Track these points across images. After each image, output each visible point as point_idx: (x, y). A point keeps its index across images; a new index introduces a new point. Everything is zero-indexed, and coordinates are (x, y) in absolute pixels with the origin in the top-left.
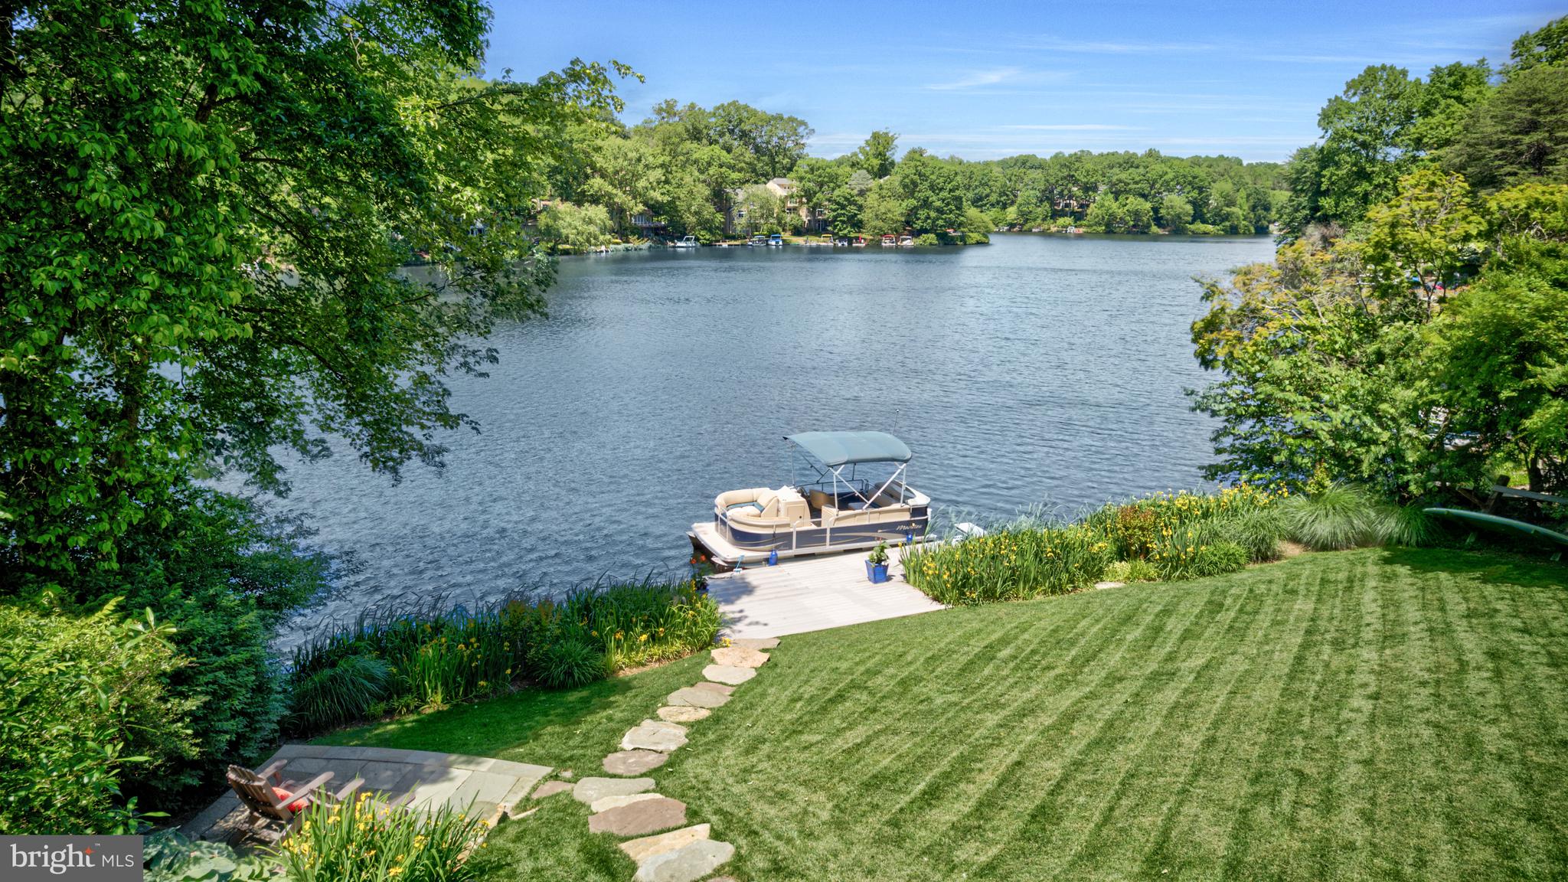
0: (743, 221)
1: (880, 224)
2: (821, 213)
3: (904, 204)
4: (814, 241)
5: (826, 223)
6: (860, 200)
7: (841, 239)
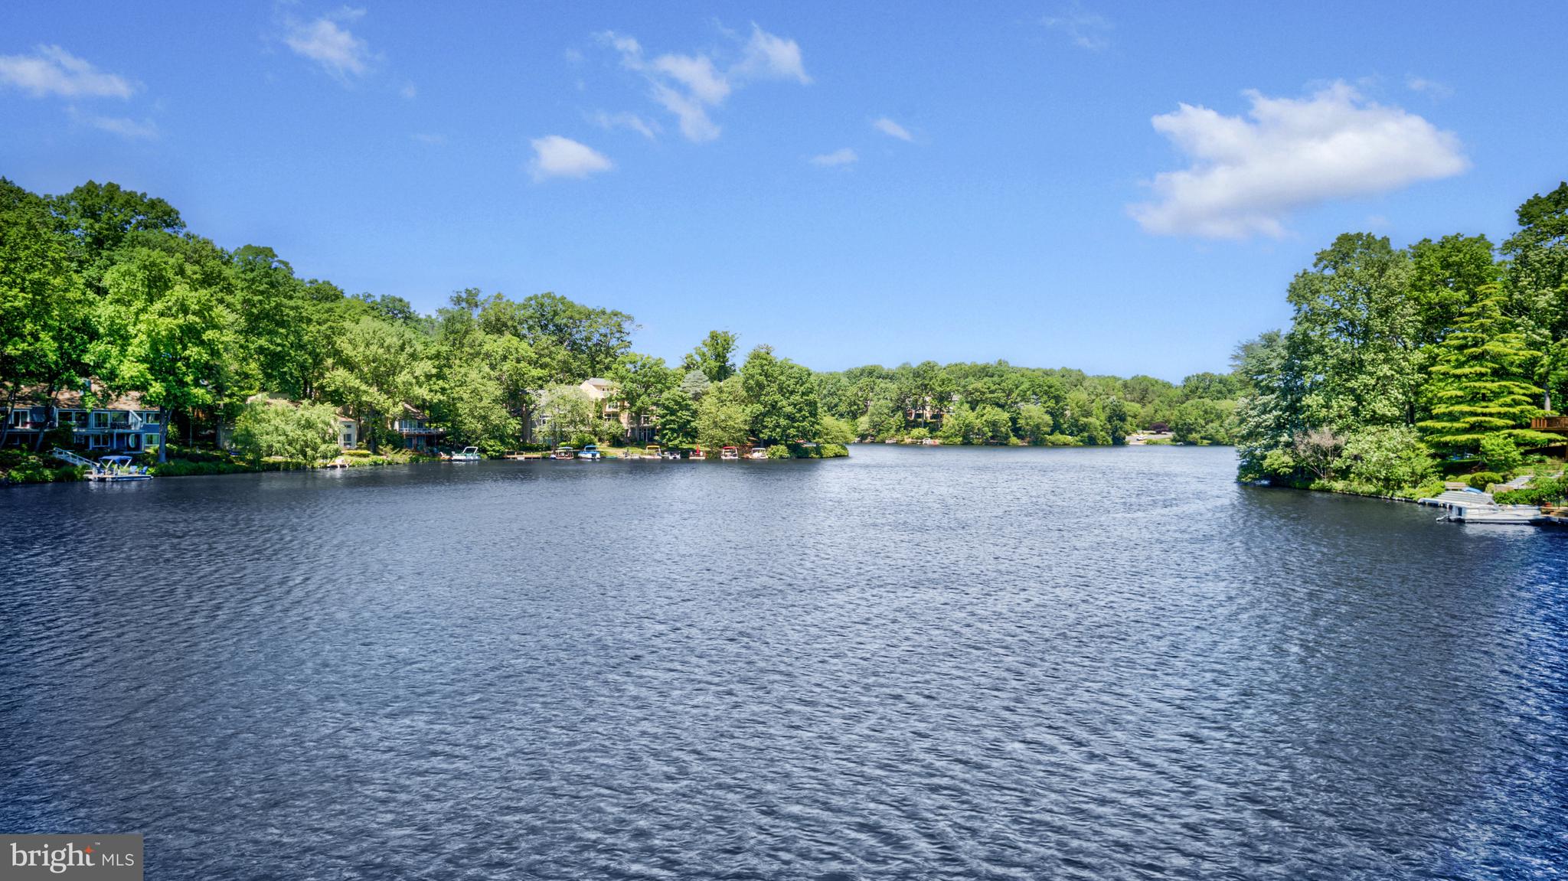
0: (545, 428)
1: (719, 433)
2: (647, 420)
3: (748, 410)
4: (636, 453)
5: (653, 431)
6: (695, 405)
7: (673, 450)
